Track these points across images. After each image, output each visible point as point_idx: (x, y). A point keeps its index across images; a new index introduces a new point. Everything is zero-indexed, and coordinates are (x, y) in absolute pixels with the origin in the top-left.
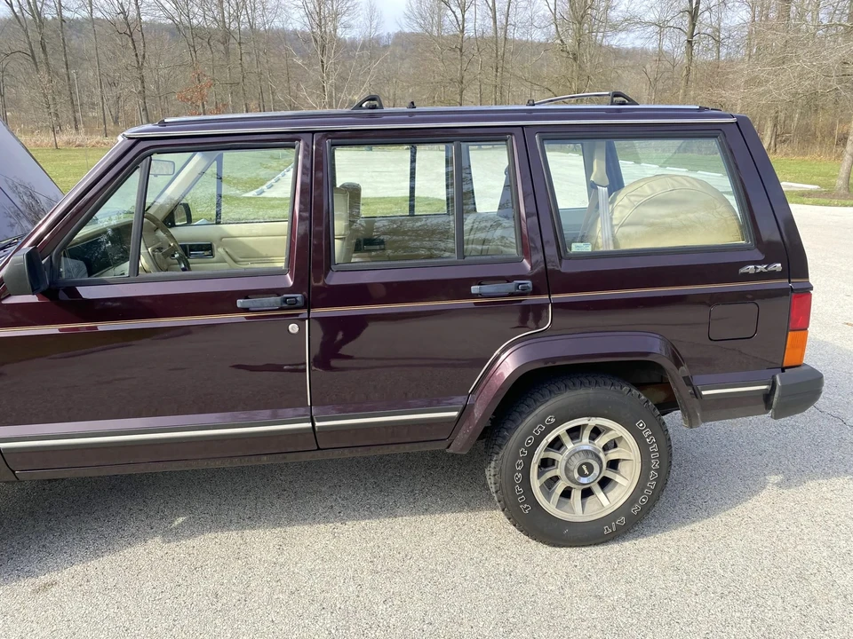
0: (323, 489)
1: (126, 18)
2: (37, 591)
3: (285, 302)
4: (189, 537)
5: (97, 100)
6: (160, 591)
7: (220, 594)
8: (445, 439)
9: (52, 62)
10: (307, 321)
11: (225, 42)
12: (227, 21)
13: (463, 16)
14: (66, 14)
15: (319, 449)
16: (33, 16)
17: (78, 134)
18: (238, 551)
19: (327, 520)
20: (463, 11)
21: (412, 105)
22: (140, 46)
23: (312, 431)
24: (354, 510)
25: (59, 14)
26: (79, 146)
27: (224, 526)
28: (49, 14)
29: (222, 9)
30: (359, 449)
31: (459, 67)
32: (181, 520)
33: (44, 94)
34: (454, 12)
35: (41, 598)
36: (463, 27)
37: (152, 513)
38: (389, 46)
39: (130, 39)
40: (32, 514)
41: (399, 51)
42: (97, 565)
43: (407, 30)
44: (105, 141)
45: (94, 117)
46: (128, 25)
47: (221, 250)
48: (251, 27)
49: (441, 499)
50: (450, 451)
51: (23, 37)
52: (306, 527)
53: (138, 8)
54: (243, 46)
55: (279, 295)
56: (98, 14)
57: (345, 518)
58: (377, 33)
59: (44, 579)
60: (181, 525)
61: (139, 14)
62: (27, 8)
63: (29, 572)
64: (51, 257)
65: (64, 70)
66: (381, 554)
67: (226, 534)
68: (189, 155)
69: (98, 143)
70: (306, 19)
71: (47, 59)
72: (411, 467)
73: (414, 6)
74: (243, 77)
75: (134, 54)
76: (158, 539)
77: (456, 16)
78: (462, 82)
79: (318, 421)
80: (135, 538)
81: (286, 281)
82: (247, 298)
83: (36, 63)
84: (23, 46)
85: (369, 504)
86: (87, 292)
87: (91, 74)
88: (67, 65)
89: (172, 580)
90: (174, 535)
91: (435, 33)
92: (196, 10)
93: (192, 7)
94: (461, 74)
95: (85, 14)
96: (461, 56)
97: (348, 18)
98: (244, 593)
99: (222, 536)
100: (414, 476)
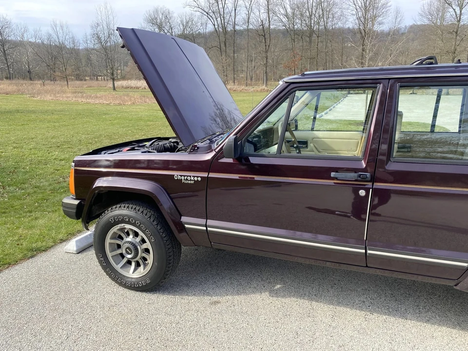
0: (359, 290)
1: (263, 28)
2: (212, 304)
3: (360, 177)
4: (283, 297)
5: (245, 69)
6: (268, 321)
7: (299, 333)
8: (455, 280)
9: (228, 50)
10: (371, 190)
11: (310, 36)
12: (312, 25)
13: (461, 12)
14: (237, 28)
15: (367, 266)
16: (223, 29)
17: (235, 85)
18: (309, 312)
19: (361, 309)
20: (461, 9)
21: (459, 61)
22: (268, 42)
23: (365, 255)
24: (378, 307)
25: (234, 27)
26: (235, 91)
27: (302, 296)
28: (229, 28)
29: (311, 19)
30: (386, 271)
31: (454, 43)
32: (279, 286)
33: (223, 66)
34: (454, 10)
35: (213, 307)
36: (460, 19)
37: (264, 279)
38: (405, 33)
39: (264, 38)
40: (210, 264)
41: (411, 35)
42: (238, 299)
43: (419, 23)
44: (246, 88)
45: (242, 77)
46: (264, 31)
47: (312, 145)
48: (325, 28)
49: (439, 316)
50: (457, 288)
51: (217, 39)
52: (348, 309)
53: (269, 22)
54: (319, 38)
55: (356, 172)
56: (251, 27)
57: (372, 310)
58: (399, 26)
59: (215, 298)
60: (278, 289)
61: (269, 25)
62: (220, 26)
63: (208, 293)
64: (242, 142)
65: (232, 55)
66: (397, 340)
67: (302, 300)
68: (304, 92)
69: (243, 89)
70: (357, 21)
71: (226, 49)
72: (417, 291)
73: (426, 8)
74: (318, 55)
75: (264, 45)
76: (267, 293)
77: (455, 12)
78: (455, 53)
79: (369, 250)
80: (256, 290)
81: (362, 165)
82: (337, 172)
83: (221, 52)
84: (216, 44)
85: (388, 306)
86: (254, 160)
87: (244, 56)
88: (234, 52)
89: (274, 318)
90: (275, 293)
91: (439, 24)
92: (297, 21)
93: (296, 19)
94: (455, 47)
95: (245, 27)
96: (456, 36)
97: (381, 18)
98: (312, 337)
99: (301, 301)
100: (419, 296)
